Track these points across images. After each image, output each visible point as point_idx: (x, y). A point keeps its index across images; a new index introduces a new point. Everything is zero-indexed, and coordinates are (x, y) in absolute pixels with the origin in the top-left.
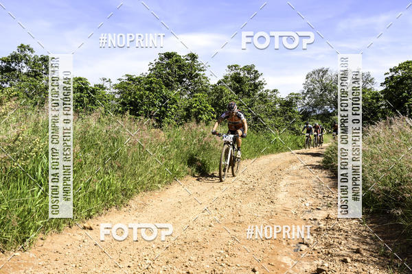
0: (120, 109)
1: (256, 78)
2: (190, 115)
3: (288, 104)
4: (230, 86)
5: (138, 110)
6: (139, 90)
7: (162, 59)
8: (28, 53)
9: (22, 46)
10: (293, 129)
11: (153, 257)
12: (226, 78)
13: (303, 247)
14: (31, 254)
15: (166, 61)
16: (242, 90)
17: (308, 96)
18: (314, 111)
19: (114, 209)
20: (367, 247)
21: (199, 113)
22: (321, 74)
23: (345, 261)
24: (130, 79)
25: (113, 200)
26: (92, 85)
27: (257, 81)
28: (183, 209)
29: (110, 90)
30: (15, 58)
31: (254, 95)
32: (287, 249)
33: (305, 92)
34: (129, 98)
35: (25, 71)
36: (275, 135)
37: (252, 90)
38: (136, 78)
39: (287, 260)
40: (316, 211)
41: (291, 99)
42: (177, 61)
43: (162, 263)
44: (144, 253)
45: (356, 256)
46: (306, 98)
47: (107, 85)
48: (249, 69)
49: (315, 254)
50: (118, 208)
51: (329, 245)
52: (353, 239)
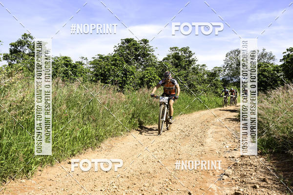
0: (94, 79)
1: (190, 56)
2: (144, 83)
3: (213, 75)
4: (172, 62)
5: (107, 80)
6: (107, 65)
7: (123, 43)
8: (29, 39)
9: (25, 35)
10: (216, 93)
11: (118, 184)
12: (169, 56)
13: (225, 177)
14: (33, 181)
15: (126, 45)
16: (180, 65)
17: (228, 69)
18: (232, 80)
19: (90, 149)
20: (271, 178)
21: (150, 81)
22: (237, 53)
23: (255, 187)
24: (101, 57)
25: (89, 143)
26: (74, 62)
27: (191, 59)
28: (139, 149)
29: (86, 66)
30: (20, 43)
31: (188, 68)
32: (213, 179)
33: (225, 66)
34: (100, 71)
35: (27, 52)
36: (204, 97)
37: (187, 65)
38: (105, 57)
39: (214, 187)
40: (233, 151)
41: (216, 71)
42: (134, 44)
43: (125, 188)
44: (112, 181)
45: (263, 184)
46: (226, 70)
47: (85, 62)
48: (185, 50)
49: (233, 182)
50: (93, 149)
51: (243, 176)
52: (261, 172)
